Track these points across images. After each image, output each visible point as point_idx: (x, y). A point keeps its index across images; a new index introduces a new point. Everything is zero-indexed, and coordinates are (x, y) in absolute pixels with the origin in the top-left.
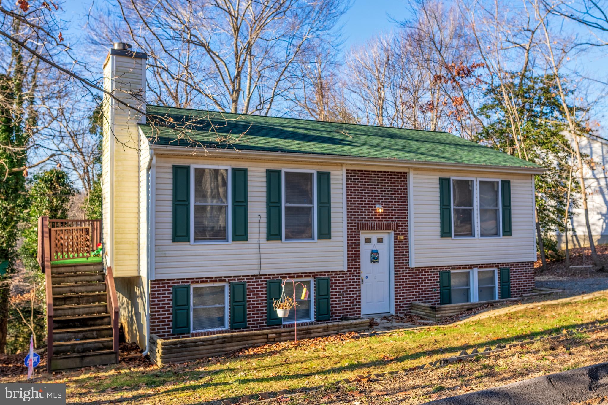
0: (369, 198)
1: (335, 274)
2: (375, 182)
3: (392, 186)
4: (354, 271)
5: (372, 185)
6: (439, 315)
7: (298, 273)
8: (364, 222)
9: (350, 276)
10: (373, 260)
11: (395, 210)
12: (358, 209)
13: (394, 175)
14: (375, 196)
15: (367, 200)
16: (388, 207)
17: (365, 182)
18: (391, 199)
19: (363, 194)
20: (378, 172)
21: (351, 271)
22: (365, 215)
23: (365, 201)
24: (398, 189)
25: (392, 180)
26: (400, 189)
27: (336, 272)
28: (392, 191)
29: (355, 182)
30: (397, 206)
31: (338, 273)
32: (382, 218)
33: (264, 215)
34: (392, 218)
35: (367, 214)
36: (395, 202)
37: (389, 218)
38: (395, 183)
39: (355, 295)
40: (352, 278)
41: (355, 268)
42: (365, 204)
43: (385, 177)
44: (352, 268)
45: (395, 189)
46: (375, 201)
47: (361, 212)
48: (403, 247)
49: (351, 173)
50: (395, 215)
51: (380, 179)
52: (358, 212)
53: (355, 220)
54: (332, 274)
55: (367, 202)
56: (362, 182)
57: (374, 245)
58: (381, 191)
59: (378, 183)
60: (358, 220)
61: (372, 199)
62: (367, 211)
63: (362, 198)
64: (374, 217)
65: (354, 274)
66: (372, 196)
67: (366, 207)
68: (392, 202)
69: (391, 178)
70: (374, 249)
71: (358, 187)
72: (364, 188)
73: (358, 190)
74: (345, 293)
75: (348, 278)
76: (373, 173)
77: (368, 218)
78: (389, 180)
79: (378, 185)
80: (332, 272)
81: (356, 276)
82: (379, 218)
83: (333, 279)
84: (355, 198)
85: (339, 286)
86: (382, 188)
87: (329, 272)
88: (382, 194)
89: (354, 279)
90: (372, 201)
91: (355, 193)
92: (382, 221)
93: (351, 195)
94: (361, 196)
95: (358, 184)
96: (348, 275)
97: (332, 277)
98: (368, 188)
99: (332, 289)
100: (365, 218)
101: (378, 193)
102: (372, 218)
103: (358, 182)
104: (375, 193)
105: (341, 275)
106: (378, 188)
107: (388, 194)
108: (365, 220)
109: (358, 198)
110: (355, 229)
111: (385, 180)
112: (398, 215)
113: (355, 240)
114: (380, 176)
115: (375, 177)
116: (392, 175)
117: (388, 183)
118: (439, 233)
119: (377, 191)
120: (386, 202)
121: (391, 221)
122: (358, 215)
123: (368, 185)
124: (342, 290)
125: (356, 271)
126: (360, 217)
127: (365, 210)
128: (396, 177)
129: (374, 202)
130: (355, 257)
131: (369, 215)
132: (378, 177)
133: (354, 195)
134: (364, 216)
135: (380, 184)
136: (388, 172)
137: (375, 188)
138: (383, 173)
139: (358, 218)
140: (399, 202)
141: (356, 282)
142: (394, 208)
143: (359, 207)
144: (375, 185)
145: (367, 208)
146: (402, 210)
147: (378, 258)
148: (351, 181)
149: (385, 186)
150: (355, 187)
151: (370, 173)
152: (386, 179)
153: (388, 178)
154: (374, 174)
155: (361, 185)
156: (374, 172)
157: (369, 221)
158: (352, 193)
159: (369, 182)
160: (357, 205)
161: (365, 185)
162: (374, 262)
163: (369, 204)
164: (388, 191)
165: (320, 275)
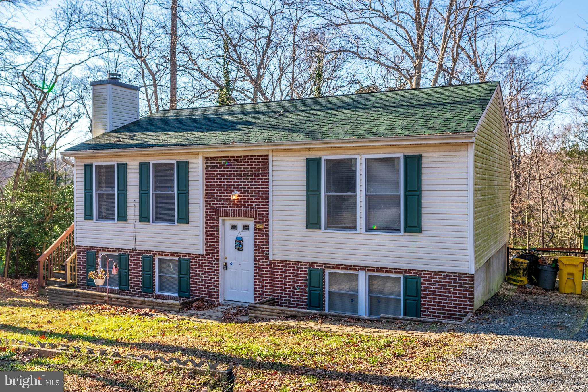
0: (227, 185)
1: (195, 257)
2: (234, 168)
3: (252, 171)
4: (212, 256)
5: (231, 171)
6: (253, 315)
7: (165, 252)
8: (222, 208)
9: (209, 261)
10: (238, 247)
11: (255, 196)
12: (217, 196)
13: (255, 159)
14: (234, 182)
15: (225, 186)
16: (248, 193)
17: (224, 168)
18: (251, 185)
19: (222, 180)
20: (237, 157)
21: (209, 255)
22: (224, 202)
23: (224, 188)
24: (258, 174)
25: (252, 165)
26: (261, 174)
27: (196, 254)
28: (252, 176)
29: (214, 168)
30: (257, 192)
31: (198, 256)
32: (241, 204)
33: (138, 200)
34: (252, 205)
35: (225, 200)
36: (255, 188)
37: (248, 205)
38: (255, 168)
39: (213, 279)
40: (210, 262)
41: (213, 253)
42: (223, 190)
43: (245, 162)
44: (211, 253)
45: (255, 173)
46: (234, 188)
47: (220, 199)
48: (263, 236)
49: (211, 160)
50: (256, 202)
51: (239, 164)
52: (217, 198)
53: (214, 207)
54: (192, 257)
55: (225, 189)
56: (221, 168)
57: (240, 232)
58: (240, 176)
59: (237, 168)
60: (217, 207)
61: (230, 185)
62: (225, 198)
63: (221, 185)
64: (232, 203)
65: (212, 258)
66: (231, 182)
67: (224, 193)
68: (252, 188)
69: (251, 162)
70: (239, 236)
71: (217, 174)
72: (223, 174)
73: (217, 177)
74: (204, 276)
75: (207, 262)
76: (232, 159)
77: (226, 204)
78: (249, 165)
79: (238, 171)
80: (193, 254)
81: (214, 261)
82: (238, 205)
83: (194, 261)
84: (214, 185)
85: (199, 268)
86: (241, 174)
87: (190, 254)
88: (241, 179)
89: (212, 264)
90: (231, 188)
91: (214, 179)
92: (241, 207)
93: (211, 182)
94: (220, 182)
95: (217, 171)
96: (207, 259)
97: (192, 259)
98: (227, 174)
99: (192, 270)
100: (223, 204)
101: (237, 179)
102: (231, 204)
103: (217, 168)
104: (234, 179)
105: (200, 258)
106: (237, 174)
107: (248, 179)
108: (223, 207)
109: (217, 185)
110: (213, 215)
111: (244, 165)
112: (258, 202)
113: (213, 226)
114: (239, 161)
115: (234, 163)
116: (252, 159)
117: (248, 168)
118: (305, 224)
119: (236, 176)
120: (245, 188)
121: (251, 208)
122: (217, 201)
123: (227, 171)
124: (201, 273)
125: (214, 256)
126: (218, 203)
127: (224, 196)
128: (257, 161)
129: (232, 189)
130: (213, 242)
131: (227, 202)
132: (237, 162)
133: (214, 182)
134: (222, 203)
135: (239, 170)
136: (248, 156)
137: (234, 174)
138: (242, 158)
139: (217, 204)
140: (259, 188)
141: (214, 267)
142: (253, 195)
143: (217, 193)
144: (234, 171)
145: (226, 194)
146: (263, 197)
147: (242, 246)
148: (211, 168)
149: (244, 171)
150: (214, 174)
151: (230, 158)
152: (246, 164)
153: (248, 162)
154: (234, 160)
155: (220, 171)
156: (234, 157)
157: (227, 207)
158: (212, 179)
159: (228, 168)
160: (216, 191)
161: (224, 171)
162: (238, 250)
163: (227, 190)
164: (247, 176)
165: (183, 256)
